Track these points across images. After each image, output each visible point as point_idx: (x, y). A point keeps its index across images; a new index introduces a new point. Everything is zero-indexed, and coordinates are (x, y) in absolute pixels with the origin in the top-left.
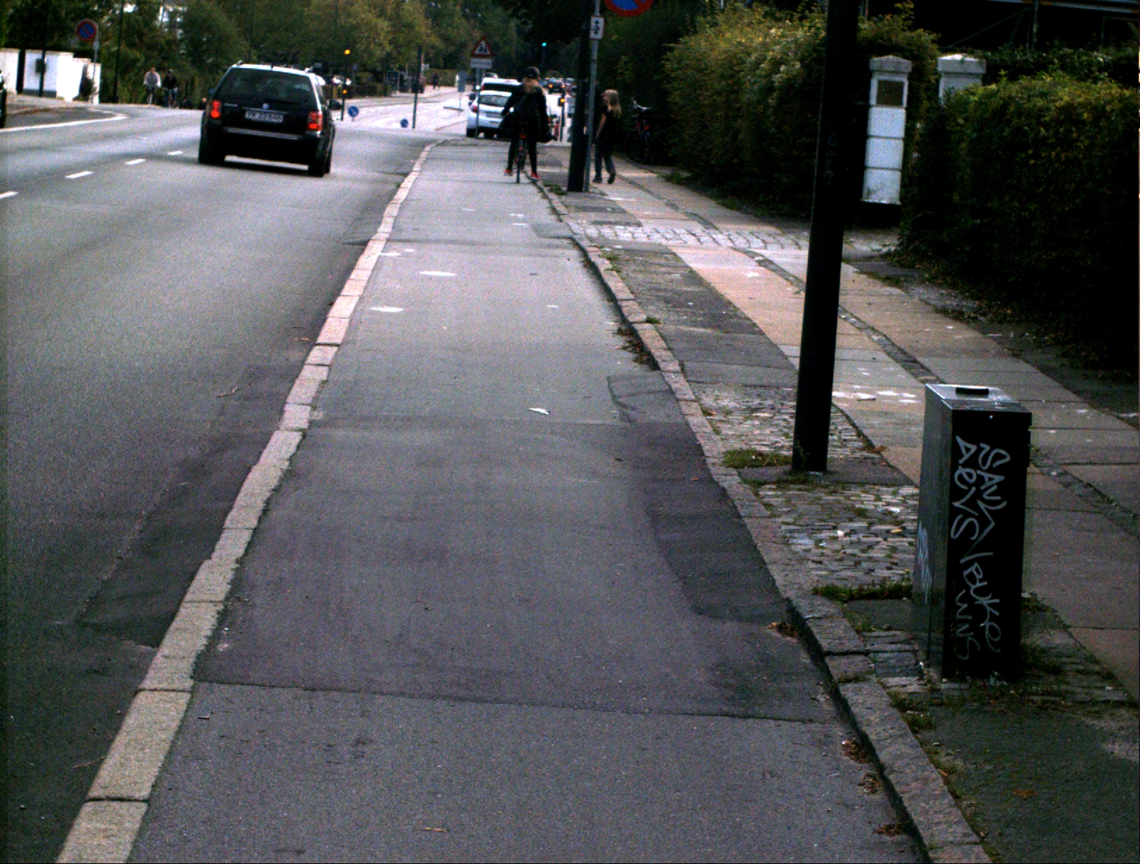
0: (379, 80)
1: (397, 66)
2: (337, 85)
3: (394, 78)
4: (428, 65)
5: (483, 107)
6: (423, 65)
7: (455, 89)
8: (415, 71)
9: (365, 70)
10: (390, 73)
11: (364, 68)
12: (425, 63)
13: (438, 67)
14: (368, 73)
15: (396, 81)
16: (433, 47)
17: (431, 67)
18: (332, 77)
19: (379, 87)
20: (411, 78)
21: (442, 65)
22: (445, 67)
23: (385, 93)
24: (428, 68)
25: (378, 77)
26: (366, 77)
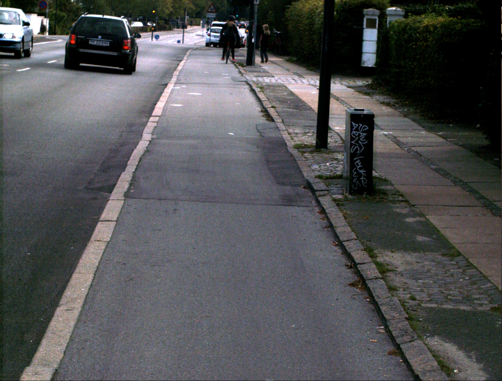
0: (167, 24)
1: (175, 17)
2: (149, 26)
3: (174, 23)
4: (188, 17)
5: (212, 34)
6: (186, 17)
7: (201, 27)
8: (183, 19)
9: (161, 19)
10: (172, 20)
11: (161, 18)
12: (187, 16)
13: (193, 17)
14: (162, 21)
15: (175, 24)
16: (191, 9)
17: (190, 17)
18: (147, 23)
19: (168, 26)
20: (181, 22)
21: (194, 16)
22: (196, 17)
23: (170, 29)
24: (188, 18)
25: (166, 21)
26: (162, 22)
